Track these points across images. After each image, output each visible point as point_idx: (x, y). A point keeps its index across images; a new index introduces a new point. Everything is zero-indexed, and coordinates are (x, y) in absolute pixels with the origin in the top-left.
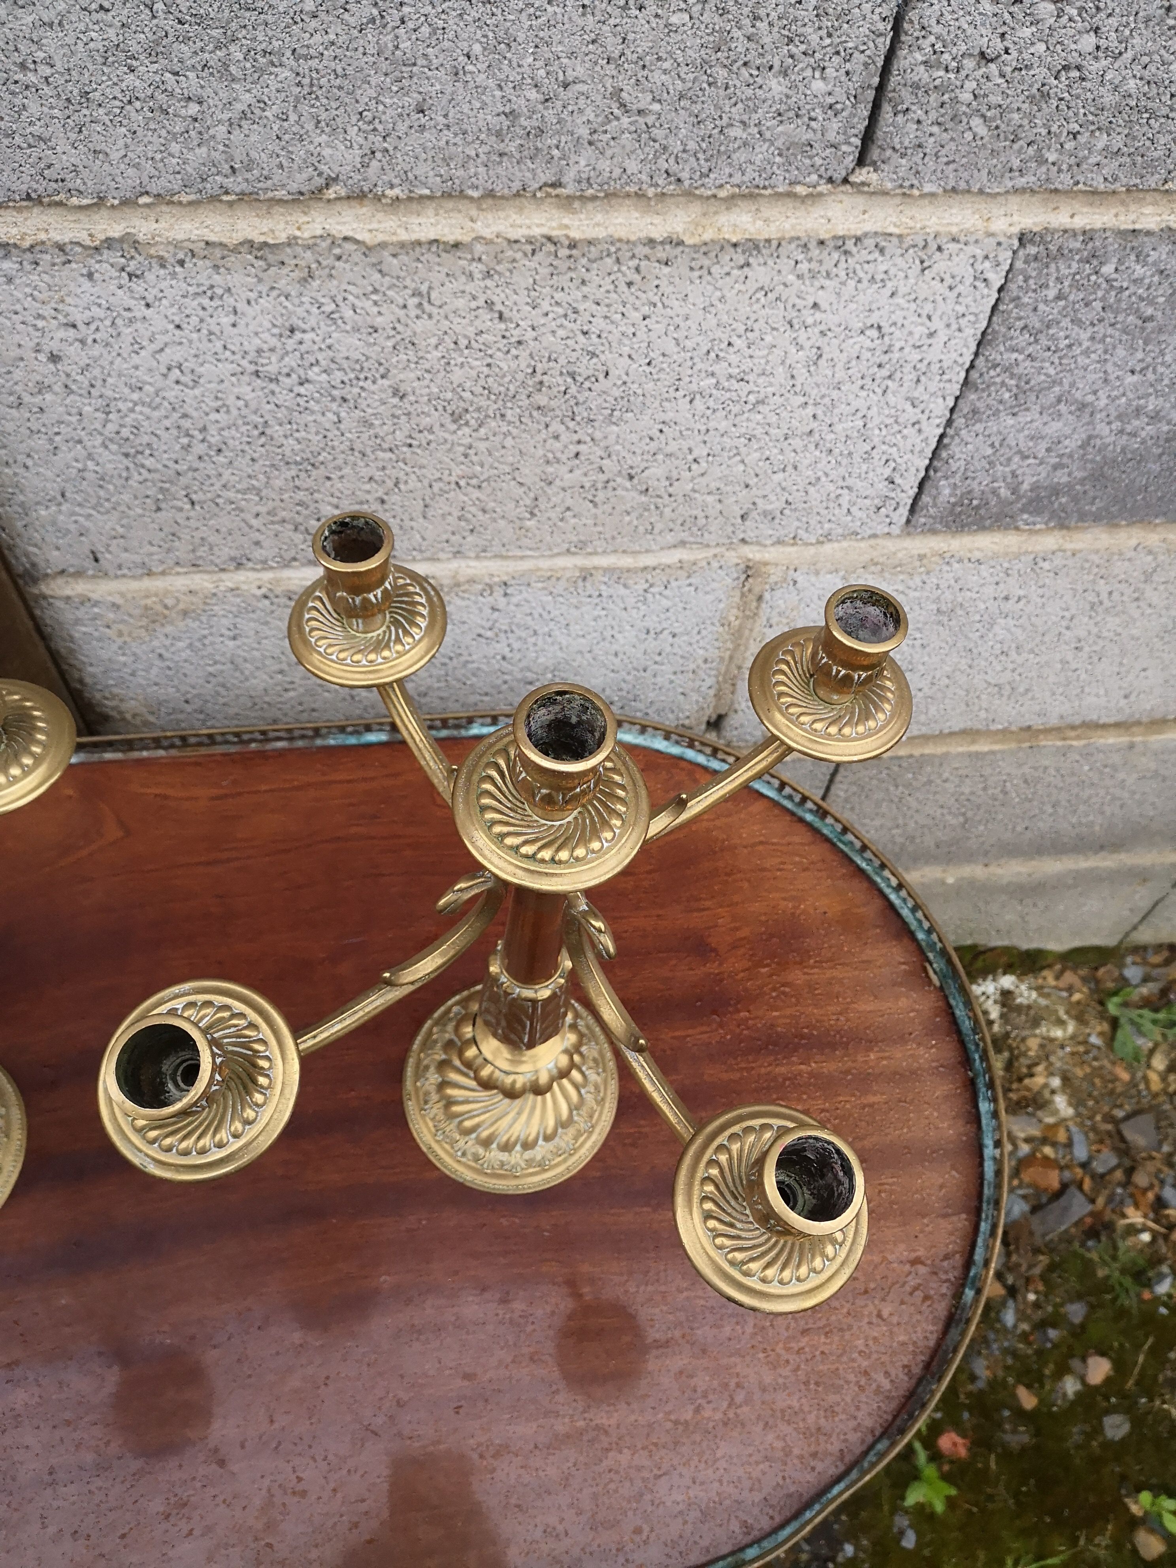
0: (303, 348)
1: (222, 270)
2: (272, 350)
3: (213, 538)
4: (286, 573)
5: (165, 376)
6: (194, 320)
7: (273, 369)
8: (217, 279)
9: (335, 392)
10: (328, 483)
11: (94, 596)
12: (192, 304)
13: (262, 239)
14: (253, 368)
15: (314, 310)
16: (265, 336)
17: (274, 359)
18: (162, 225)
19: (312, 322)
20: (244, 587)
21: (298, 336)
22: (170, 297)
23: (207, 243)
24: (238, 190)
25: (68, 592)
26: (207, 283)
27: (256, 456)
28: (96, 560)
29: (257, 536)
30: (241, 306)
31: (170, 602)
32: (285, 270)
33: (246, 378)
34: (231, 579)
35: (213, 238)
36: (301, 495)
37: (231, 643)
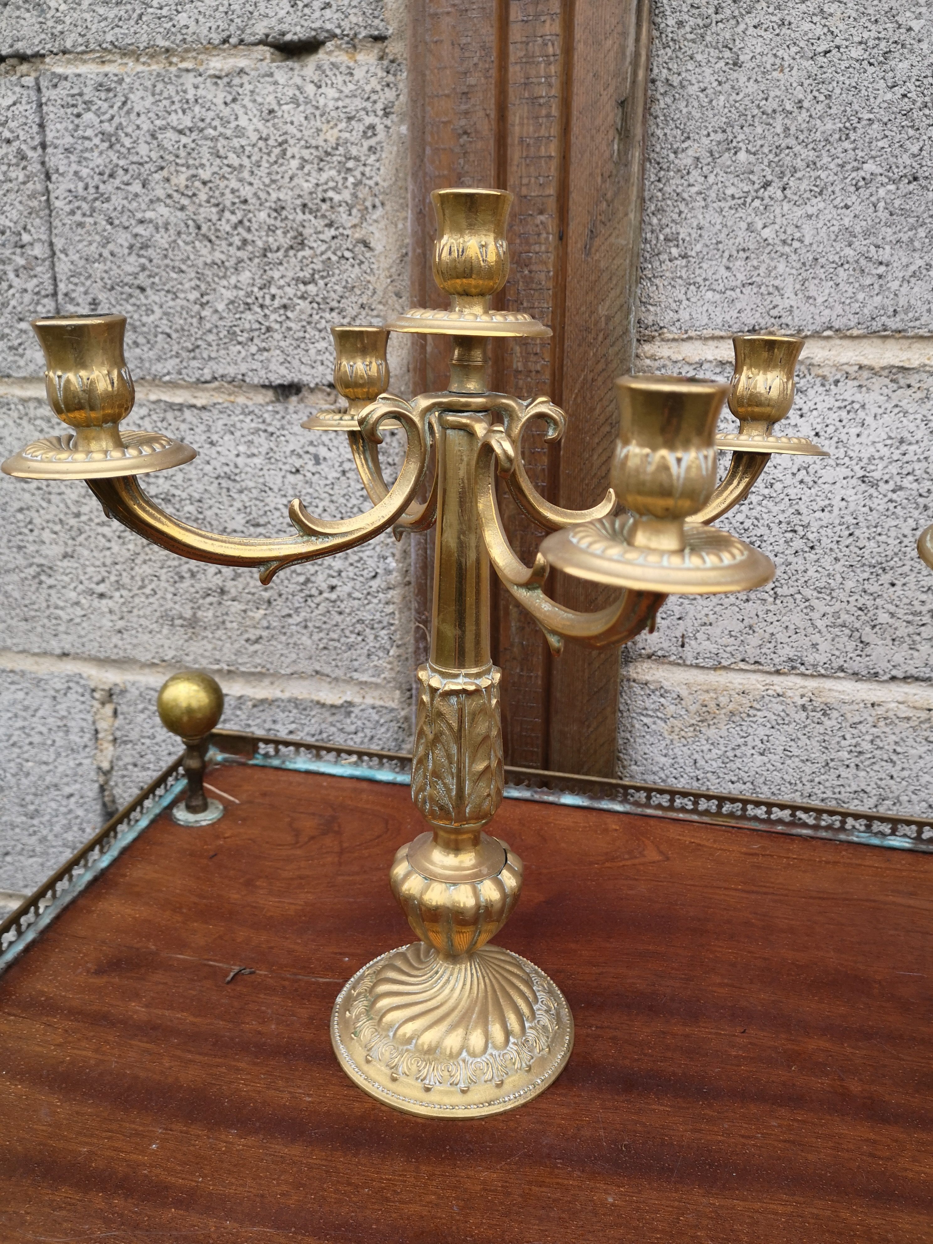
0: (906, 458)
1: (864, 389)
2: (881, 458)
3: (781, 637)
4: (828, 684)
5: (794, 474)
6: (831, 429)
7: (877, 475)
8: (858, 397)
9: (921, 500)
10: (892, 589)
11: (666, 685)
12: (833, 417)
13: (901, 364)
14: (861, 473)
15: (922, 425)
16: (880, 446)
17: (880, 467)
18: (833, 352)
19: (918, 437)
20: (789, 693)
21: (904, 447)
22: (820, 409)
23: (861, 367)
24: (894, 328)
25: (648, 678)
26: (850, 399)
27: (840, 555)
28: (683, 646)
29: (816, 638)
30: (869, 420)
31: (723, 700)
32: (910, 392)
33: (854, 481)
34: (780, 683)
35: (865, 362)
36: (865, 600)
37: (759, 759)
